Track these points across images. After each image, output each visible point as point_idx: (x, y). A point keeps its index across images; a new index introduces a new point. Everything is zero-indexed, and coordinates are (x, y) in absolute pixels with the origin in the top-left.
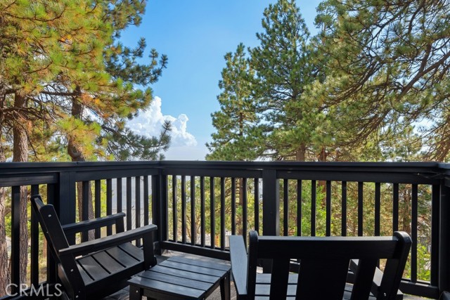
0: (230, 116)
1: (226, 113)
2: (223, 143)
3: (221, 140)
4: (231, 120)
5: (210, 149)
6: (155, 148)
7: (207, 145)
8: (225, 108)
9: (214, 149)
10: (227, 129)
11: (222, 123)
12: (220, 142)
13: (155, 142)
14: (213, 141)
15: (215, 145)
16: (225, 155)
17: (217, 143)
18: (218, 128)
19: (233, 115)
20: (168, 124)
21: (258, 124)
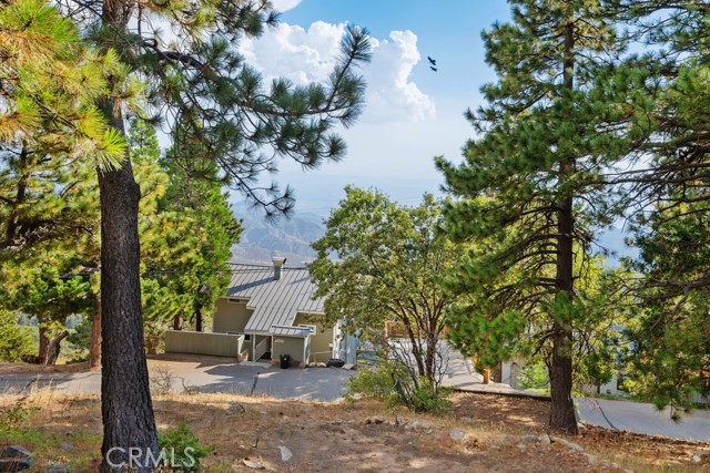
0: (536, 33)
1: (525, 24)
2: (514, 110)
3: (509, 101)
4: (538, 44)
5: (477, 126)
6: (317, 118)
7: (470, 116)
8: (523, 11)
9: (488, 125)
10: (525, 70)
11: (513, 51)
12: (506, 107)
13: (315, 99)
14: (486, 105)
15: (491, 115)
16: (525, 143)
17: (498, 108)
18: (500, 67)
19: (544, 31)
20: (358, 39)
21: (623, 57)
